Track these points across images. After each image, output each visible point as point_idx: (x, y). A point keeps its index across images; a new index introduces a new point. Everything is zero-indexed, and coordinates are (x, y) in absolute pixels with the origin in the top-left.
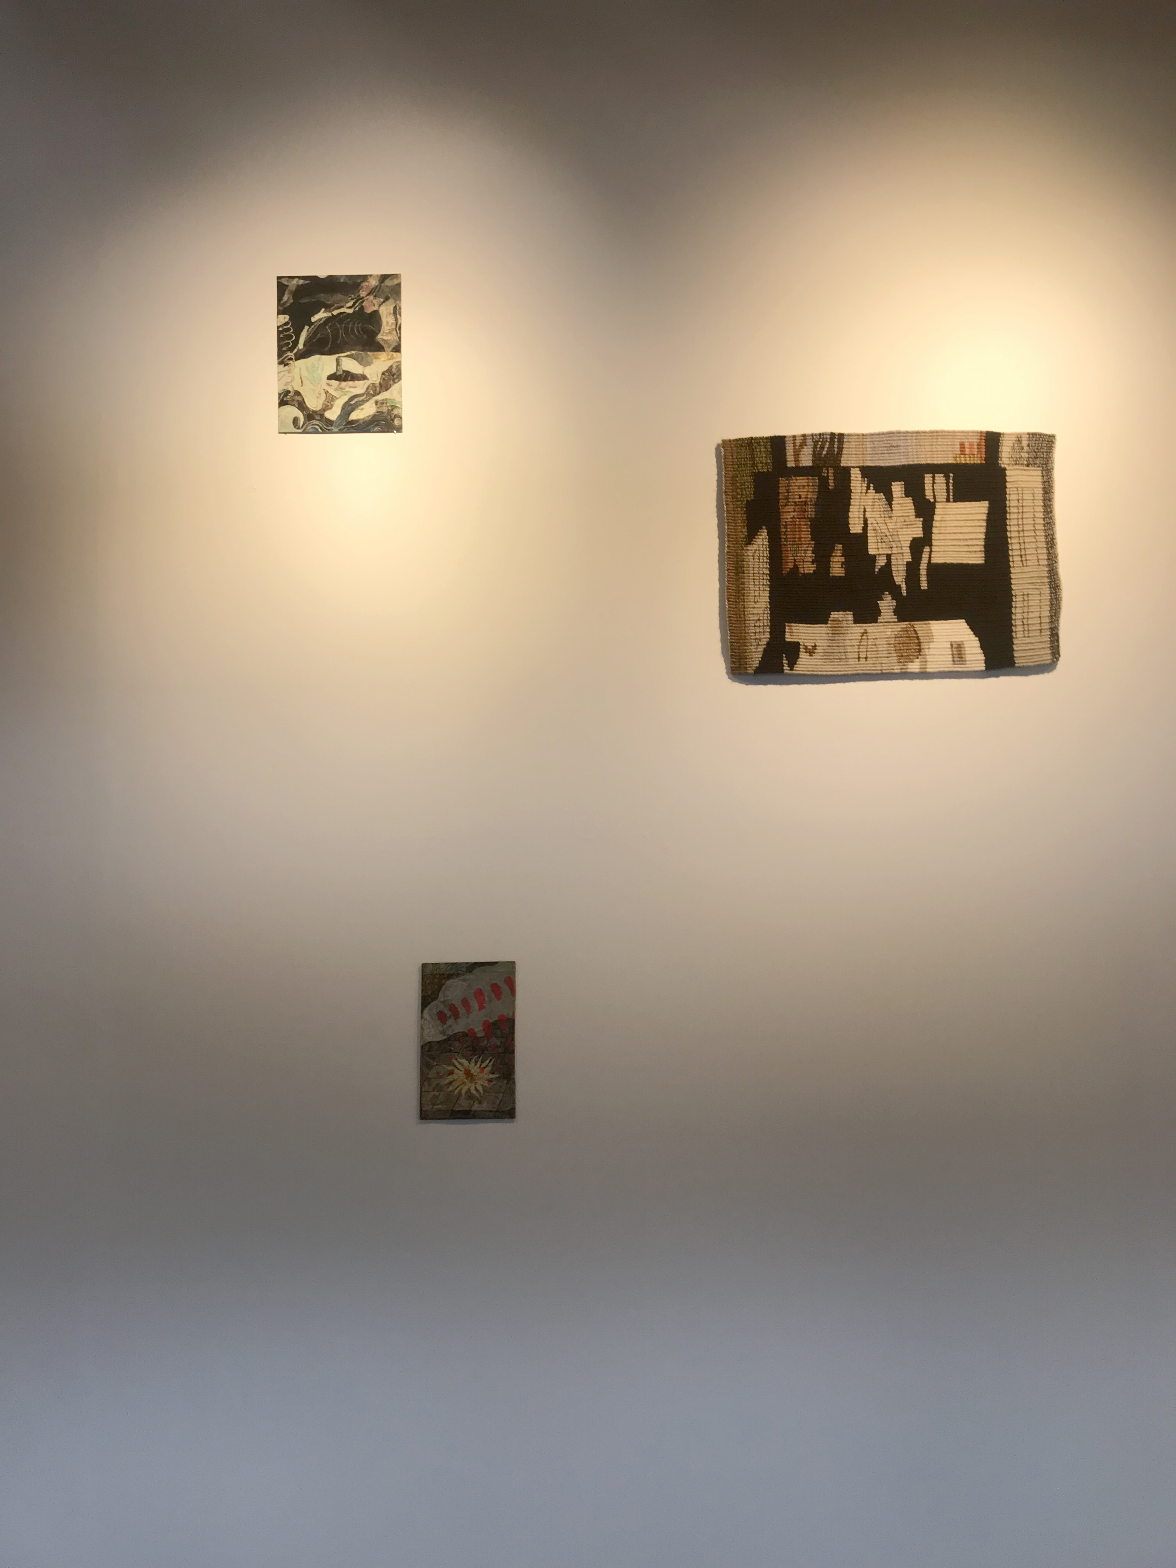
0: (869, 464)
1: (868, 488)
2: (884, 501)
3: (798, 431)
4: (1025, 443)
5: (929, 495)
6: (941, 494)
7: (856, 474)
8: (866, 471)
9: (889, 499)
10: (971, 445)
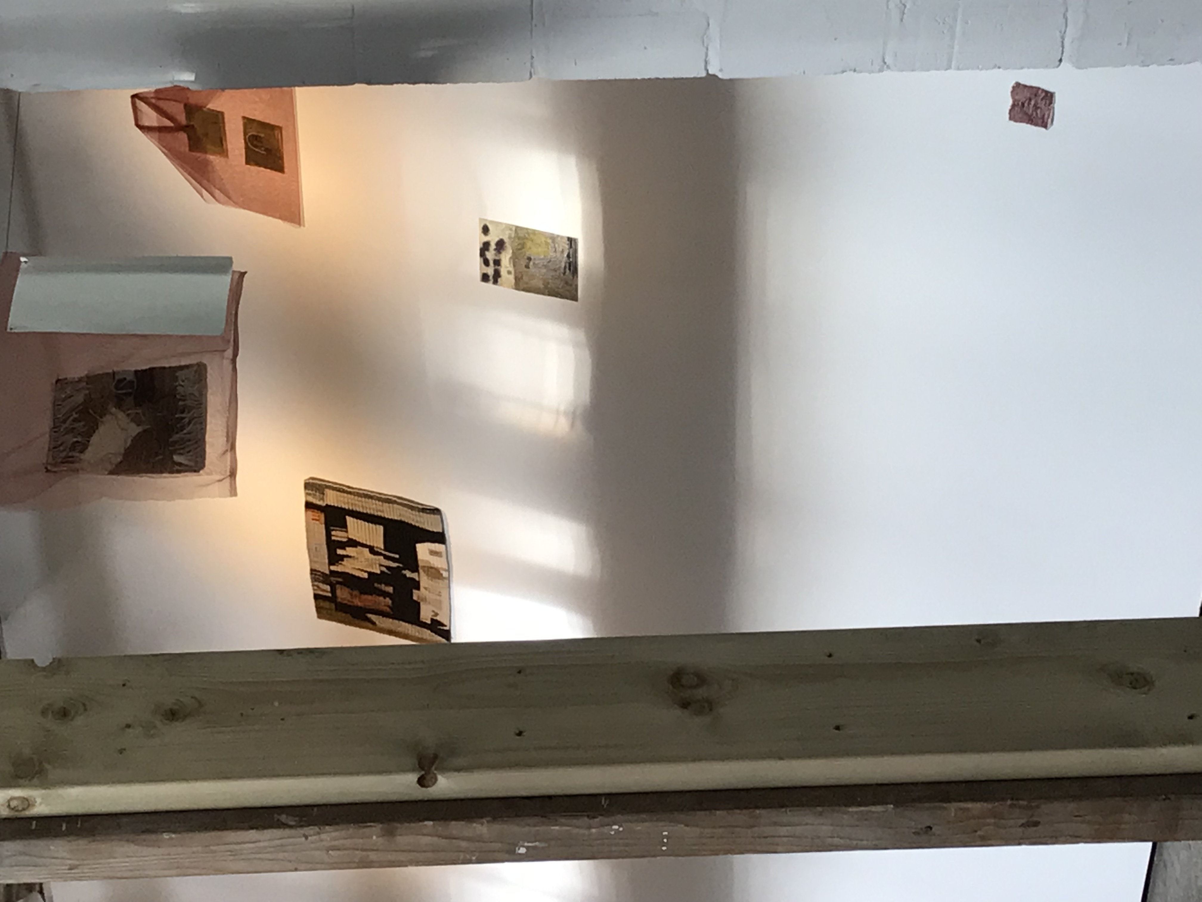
0: (327, 561)
1: (341, 564)
2: (349, 559)
3: (311, 588)
4: (310, 492)
5: (345, 540)
6: (343, 534)
7: (333, 568)
8: (331, 563)
9: (348, 556)
10: (313, 515)
